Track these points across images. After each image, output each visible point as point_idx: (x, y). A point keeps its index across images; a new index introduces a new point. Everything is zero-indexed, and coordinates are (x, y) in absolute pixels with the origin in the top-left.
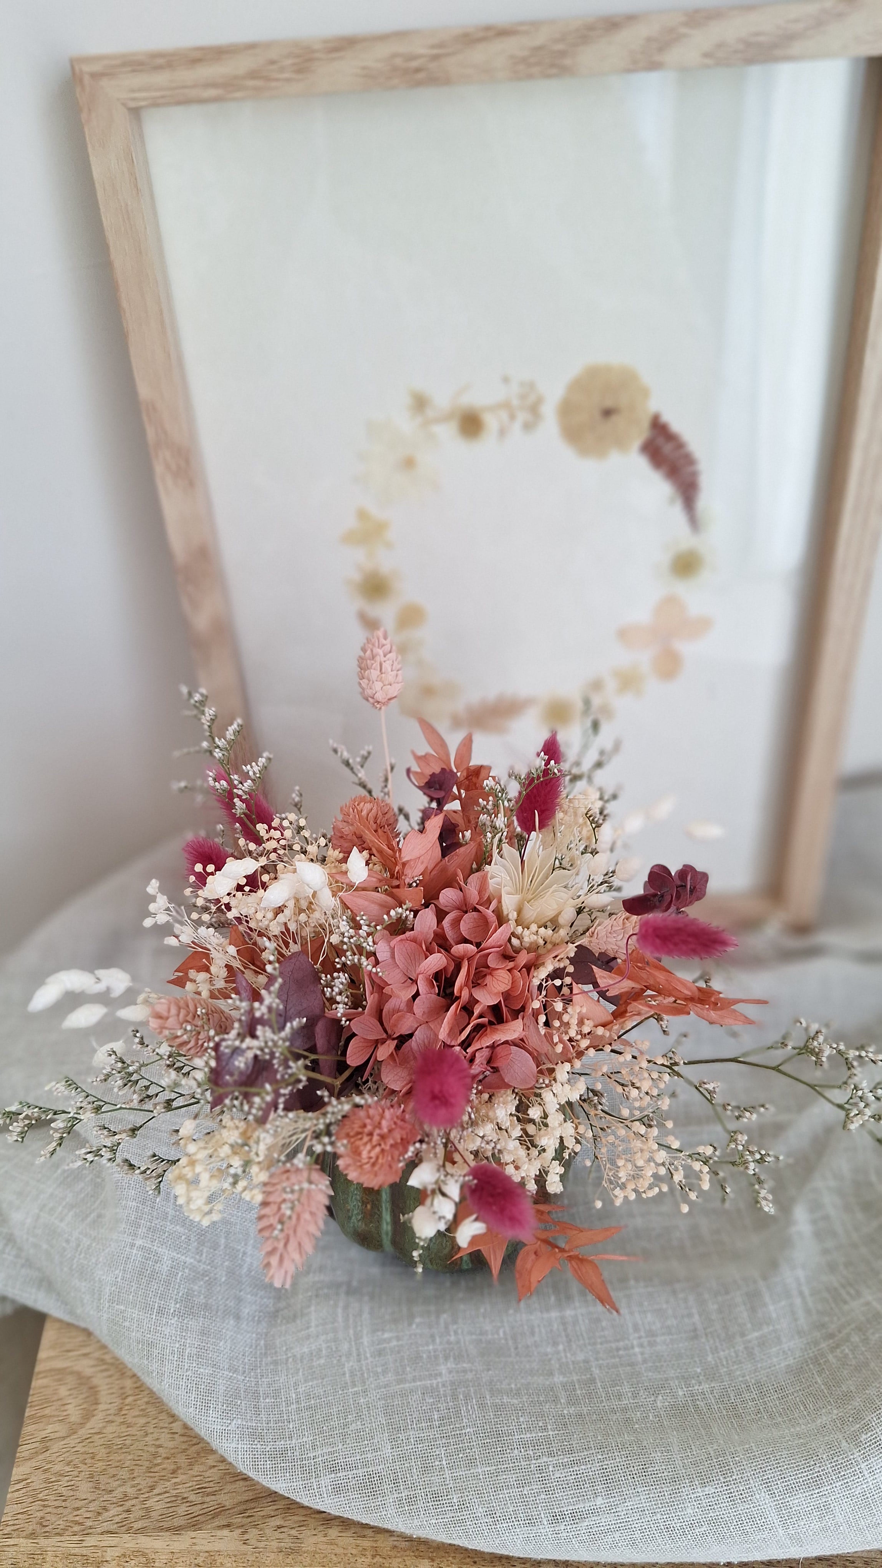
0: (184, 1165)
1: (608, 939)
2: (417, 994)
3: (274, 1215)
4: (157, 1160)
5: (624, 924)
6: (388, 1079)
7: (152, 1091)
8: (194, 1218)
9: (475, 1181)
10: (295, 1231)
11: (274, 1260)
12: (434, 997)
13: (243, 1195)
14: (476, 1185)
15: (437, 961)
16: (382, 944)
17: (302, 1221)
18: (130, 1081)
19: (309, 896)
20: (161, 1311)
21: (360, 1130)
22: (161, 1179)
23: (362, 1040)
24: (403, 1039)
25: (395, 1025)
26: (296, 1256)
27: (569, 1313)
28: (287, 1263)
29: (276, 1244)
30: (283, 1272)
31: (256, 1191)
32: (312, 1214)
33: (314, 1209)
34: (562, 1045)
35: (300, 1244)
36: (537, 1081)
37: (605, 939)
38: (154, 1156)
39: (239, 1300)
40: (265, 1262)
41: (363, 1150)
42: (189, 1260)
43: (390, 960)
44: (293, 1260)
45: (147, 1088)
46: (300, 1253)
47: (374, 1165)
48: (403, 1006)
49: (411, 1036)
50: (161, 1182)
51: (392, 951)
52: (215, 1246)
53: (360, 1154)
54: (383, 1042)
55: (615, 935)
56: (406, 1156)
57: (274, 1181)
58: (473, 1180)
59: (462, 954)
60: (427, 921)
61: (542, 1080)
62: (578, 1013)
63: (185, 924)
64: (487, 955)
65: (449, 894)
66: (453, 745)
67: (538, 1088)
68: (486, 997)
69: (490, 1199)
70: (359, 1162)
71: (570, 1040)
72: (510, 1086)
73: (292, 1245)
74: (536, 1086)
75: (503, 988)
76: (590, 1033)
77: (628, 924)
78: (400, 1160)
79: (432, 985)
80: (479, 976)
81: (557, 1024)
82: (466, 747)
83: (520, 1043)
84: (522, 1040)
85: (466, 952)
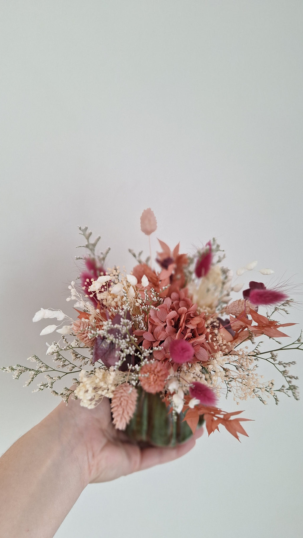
1: (233, 309)
2: (166, 326)
3: (118, 402)
4: (67, 390)
5: (238, 303)
6: (156, 356)
7: (67, 363)
10: (126, 408)
11: (119, 419)
12: (172, 327)
14: (194, 387)
15: (173, 313)
17: (129, 404)
18: (59, 358)
21: (150, 369)
22: (68, 397)
23: (147, 341)
24: (162, 341)
25: (158, 337)
26: (127, 417)
28: (124, 420)
29: (119, 413)
30: (122, 423)
32: (132, 401)
34: (217, 346)
35: (128, 412)
36: (209, 359)
37: (231, 309)
38: (66, 388)
43: (155, 316)
44: (126, 419)
47: (155, 382)
48: (161, 330)
49: (164, 340)
51: (156, 312)
54: (154, 342)
55: (235, 307)
57: (117, 390)
58: (193, 385)
59: (182, 312)
60: (168, 302)
61: (211, 358)
62: (222, 336)
63: (81, 301)
64: (190, 314)
65: (174, 295)
66: (172, 249)
67: (209, 361)
68: (191, 327)
69: (200, 393)
70: (150, 382)
71: (219, 345)
72: (199, 360)
73: (126, 412)
74: (209, 360)
75: (198, 322)
76: (225, 344)
77: (240, 303)
78: (164, 381)
79: (171, 323)
80: (187, 321)
81: (215, 339)
82: (177, 248)
83: (202, 345)
84: (203, 344)
85: (183, 311)
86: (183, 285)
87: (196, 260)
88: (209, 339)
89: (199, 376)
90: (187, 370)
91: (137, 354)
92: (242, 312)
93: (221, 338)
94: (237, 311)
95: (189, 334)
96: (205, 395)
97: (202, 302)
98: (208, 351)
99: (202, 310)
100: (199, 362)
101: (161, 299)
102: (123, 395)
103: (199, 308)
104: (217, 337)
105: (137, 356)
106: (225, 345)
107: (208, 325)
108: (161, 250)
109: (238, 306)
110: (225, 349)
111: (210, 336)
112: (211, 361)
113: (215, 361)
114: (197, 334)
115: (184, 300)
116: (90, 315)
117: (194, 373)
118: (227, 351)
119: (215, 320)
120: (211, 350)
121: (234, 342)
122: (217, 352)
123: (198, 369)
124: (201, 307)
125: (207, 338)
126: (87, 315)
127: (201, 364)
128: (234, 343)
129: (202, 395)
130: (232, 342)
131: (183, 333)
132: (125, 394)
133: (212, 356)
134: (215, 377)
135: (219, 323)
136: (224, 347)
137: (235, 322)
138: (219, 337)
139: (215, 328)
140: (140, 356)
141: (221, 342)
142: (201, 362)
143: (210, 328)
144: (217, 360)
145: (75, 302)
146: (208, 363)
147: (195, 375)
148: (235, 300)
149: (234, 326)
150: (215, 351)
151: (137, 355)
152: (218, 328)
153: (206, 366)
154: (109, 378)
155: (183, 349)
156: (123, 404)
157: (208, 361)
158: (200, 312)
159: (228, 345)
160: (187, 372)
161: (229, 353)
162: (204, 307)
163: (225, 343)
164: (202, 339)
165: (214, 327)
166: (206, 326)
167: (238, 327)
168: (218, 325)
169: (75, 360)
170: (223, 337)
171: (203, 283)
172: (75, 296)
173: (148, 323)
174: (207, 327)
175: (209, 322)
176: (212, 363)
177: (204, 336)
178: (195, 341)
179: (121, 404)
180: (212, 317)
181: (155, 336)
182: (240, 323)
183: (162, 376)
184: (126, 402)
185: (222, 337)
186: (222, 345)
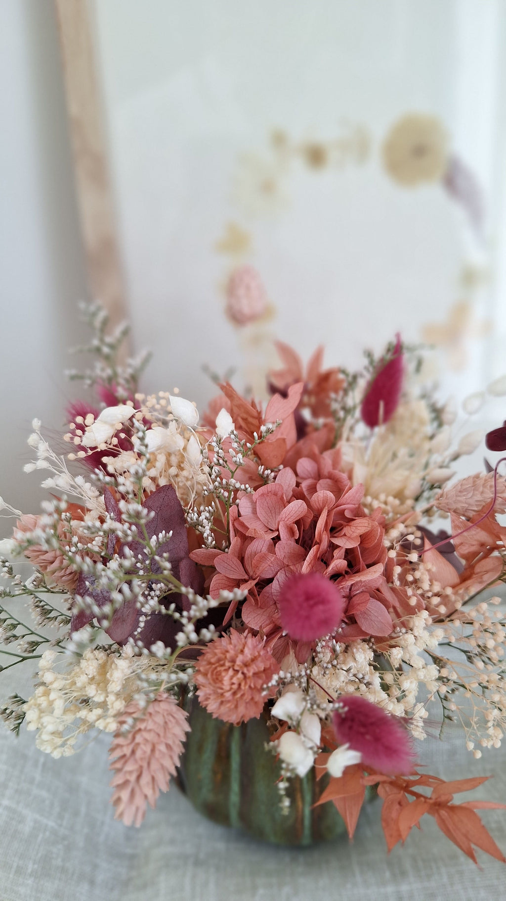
0: (40, 695)
1: (457, 499)
2: (277, 539)
3: (128, 745)
4: (18, 701)
5: (474, 482)
6: (249, 619)
7: (19, 631)
8: (45, 749)
9: (346, 709)
10: (149, 764)
11: (125, 795)
12: (293, 543)
13: (97, 724)
14: (346, 713)
15: (297, 508)
16: (245, 500)
17: (157, 754)
19: (179, 450)
20: (19, 871)
21: (222, 656)
22: (20, 721)
23: (225, 578)
24: (264, 583)
25: (257, 567)
26: (148, 791)
27: (404, 888)
28: (139, 800)
29: (128, 777)
30: (134, 808)
31: (110, 720)
32: (168, 747)
33: (170, 742)
34: (416, 598)
35: (153, 778)
36: (394, 631)
37: (454, 499)
38: (16, 697)
39: (95, 867)
40: (115, 797)
41: (224, 677)
42: (51, 823)
43: (252, 515)
44: (146, 797)
45: (14, 626)
46: (154, 789)
47: (234, 693)
48: (264, 550)
49: (271, 580)
50: (20, 724)
51: (254, 504)
52: (76, 814)
53: (221, 681)
54: (246, 581)
55: (464, 494)
56: (270, 685)
58: (344, 707)
59: (321, 505)
60: (286, 479)
61: (398, 629)
62: (429, 571)
63: (64, 472)
64: (344, 511)
65: (305, 465)
66: (305, 358)
67: (395, 638)
68: (345, 543)
69: (362, 730)
70: (220, 691)
71: (422, 595)
72: (367, 634)
73: (145, 779)
74: (394, 635)
75: (362, 530)
76: (439, 592)
77: (478, 482)
78: (263, 689)
79: (292, 532)
80: (334, 530)
81: (410, 578)
82: (318, 357)
83: (376, 594)
84: (378, 590)
85: (325, 502)
86: (331, 444)
87: (362, 384)
88: (395, 577)
89: (363, 678)
90: (330, 662)
91: (167, 608)
92: (484, 506)
93: (426, 578)
94: (469, 504)
95: (338, 563)
96: (377, 739)
97: (376, 485)
98: (391, 610)
99: (376, 504)
100: (368, 638)
101: (269, 471)
102: (142, 726)
103: (369, 499)
104: (418, 574)
105: (169, 617)
106: (437, 595)
107: (392, 542)
108: (279, 364)
109: (474, 490)
110: (438, 606)
111: (398, 570)
112: (399, 637)
113: (410, 638)
114: (362, 563)
115: (331, 477)
116: (89, 510)
117: (348, 671)
118: (443, 610)
119: (410, 530)
120: (399, 610)
121: (461, 589)
122: (414, 613)
123: (363, 657)
124: (376, 497)
125: (388, 575)
126: (79, 510)
127: (371, 644)
128: (461, 591)
129: (368, 737)
130: (457, 589)
131: (324, 560)
132: (150, 725)
133: (404, 625)
134: (411, 682)
135: (422, 539)
136: (436, 600)
137: (465, 534)
138: (422, 574)
139: (410, 550)
140: (177, 615)
141: (426, 586)
142: (373, 640)
143: (398, 548)
144: (416, 634)
145: (46, 474)
146: (393, 642)
147: (351, 675)
148: (466, 476)
149: (462, 543)
150: (412, 611)
151: (170, 612)
152: (420, 549)
153: (385, 649)
154: (111, 676)
155: (308, 597)
156: (139, 754)
157: (392, 638)
158: (370, 506)
159: (447, 596)
160: (330, 666)
161: (448, 616)
162: (382, 497)
163: (437, 588)
164: (373, 575)
165: (407, 547)
166: (387, 544)
167: (473, 549)
168: (418, 542)
169: (43, 624)
170: (433, 572)
171: (383, 439)
172: (47, 459)
173: (228, 531)
174: (392, 548)
175: (395, 533)
176: (402, 643)
177: (380, 568)
178: (357, 582)
179: (133, 752)
180: (403, 523)
181: (248, 567)
182: (479, 535)
183: (255, 674)
184: (148, 749)
185: (430, 575)
186: (430, 594)
